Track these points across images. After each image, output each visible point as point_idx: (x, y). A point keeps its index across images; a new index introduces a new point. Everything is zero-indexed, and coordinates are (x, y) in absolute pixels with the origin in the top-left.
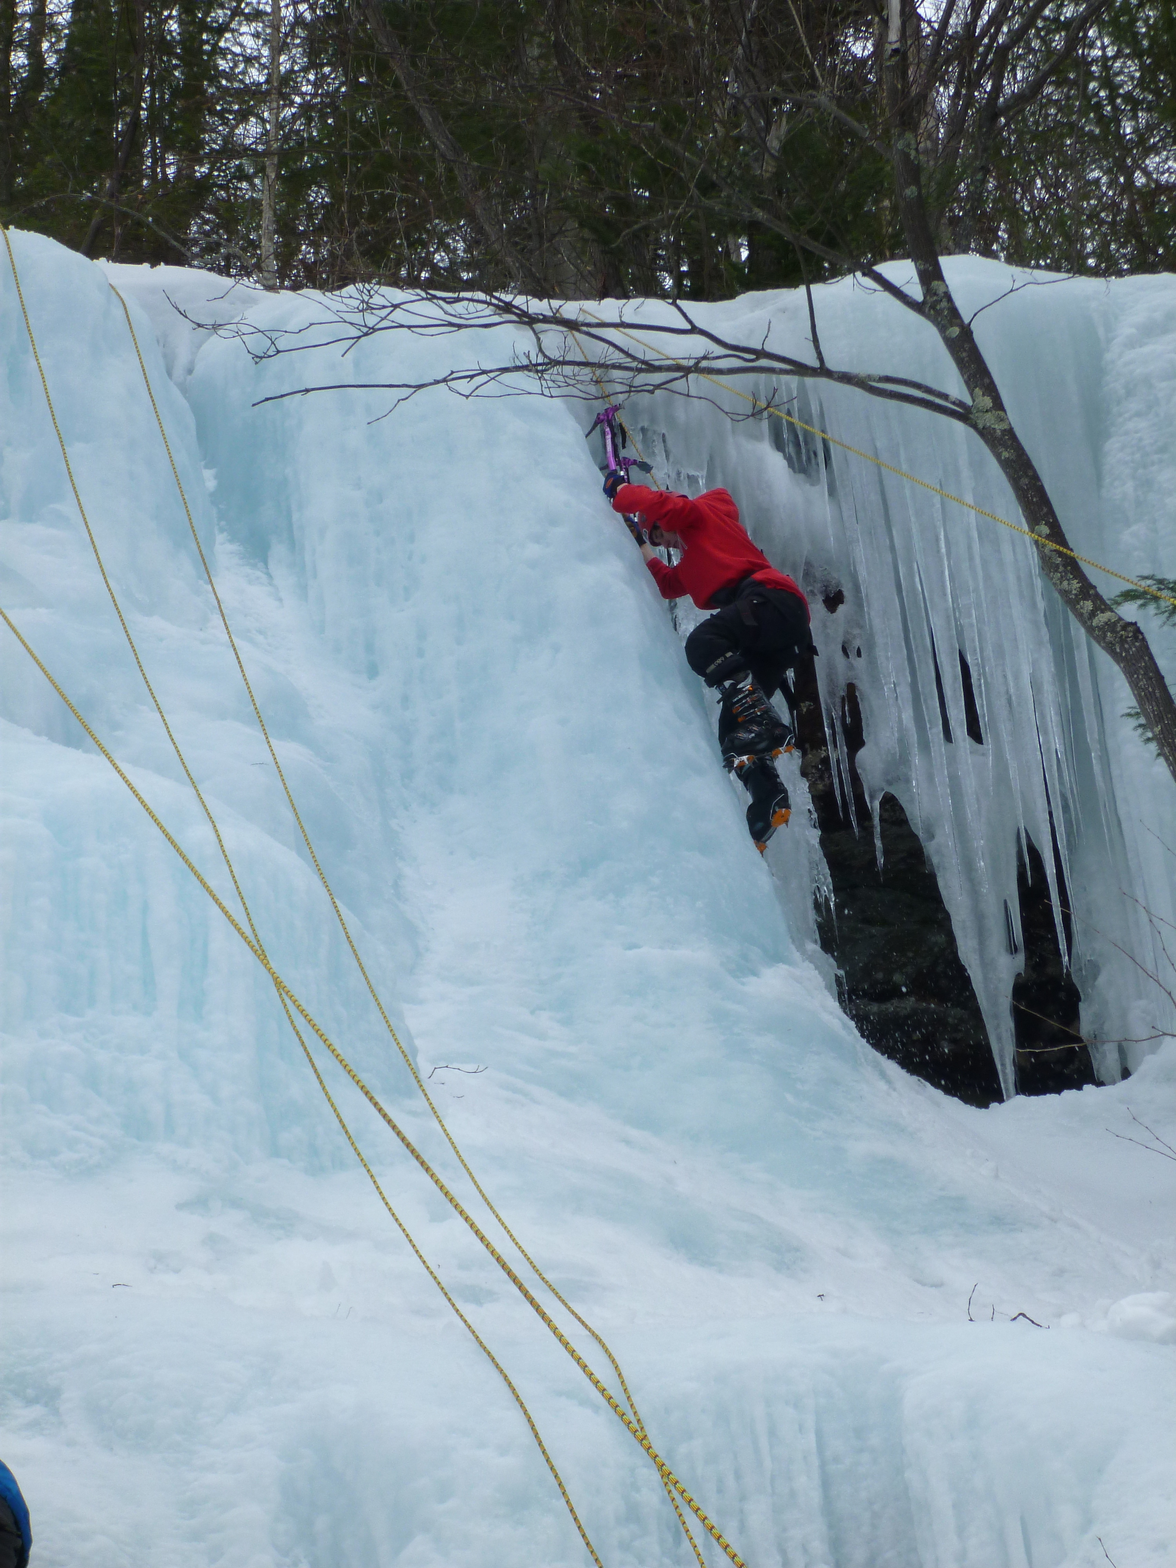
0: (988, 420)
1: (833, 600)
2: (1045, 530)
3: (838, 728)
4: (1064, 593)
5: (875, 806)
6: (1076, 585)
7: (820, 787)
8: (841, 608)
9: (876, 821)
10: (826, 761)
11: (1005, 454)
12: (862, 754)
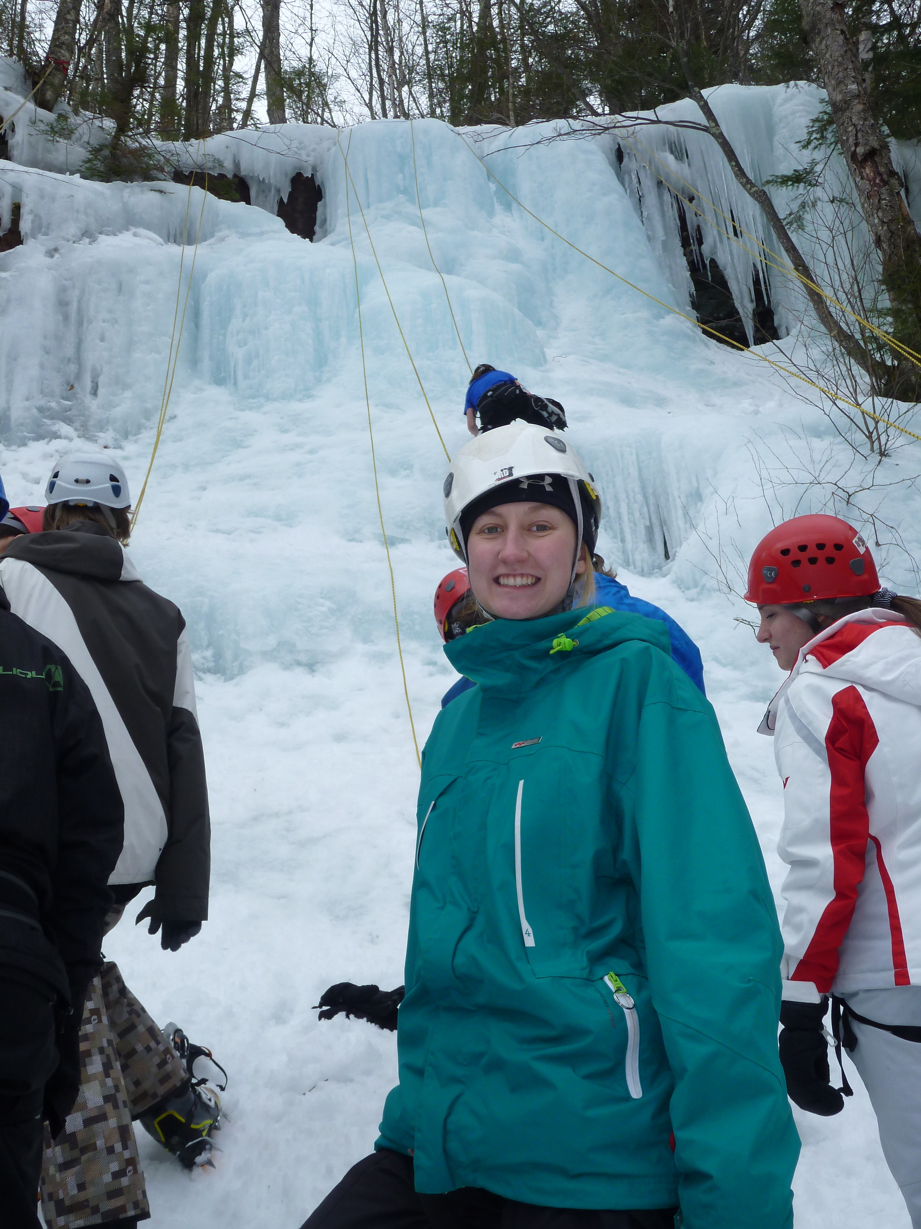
0: (714, 130)
1: (691, 199)
2: (734, 163)
3: (695, 240)
4: (741, 183)
5: (707, 262)
6: (745, 180)
7: (691, 258)
8: (694, 201)
9: (708, 267)
10: (692, 250)
11: (720, 141)
12: (703, 247)
